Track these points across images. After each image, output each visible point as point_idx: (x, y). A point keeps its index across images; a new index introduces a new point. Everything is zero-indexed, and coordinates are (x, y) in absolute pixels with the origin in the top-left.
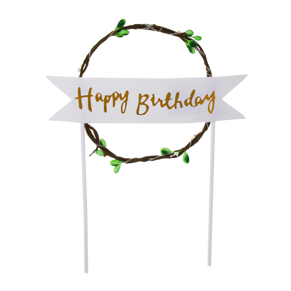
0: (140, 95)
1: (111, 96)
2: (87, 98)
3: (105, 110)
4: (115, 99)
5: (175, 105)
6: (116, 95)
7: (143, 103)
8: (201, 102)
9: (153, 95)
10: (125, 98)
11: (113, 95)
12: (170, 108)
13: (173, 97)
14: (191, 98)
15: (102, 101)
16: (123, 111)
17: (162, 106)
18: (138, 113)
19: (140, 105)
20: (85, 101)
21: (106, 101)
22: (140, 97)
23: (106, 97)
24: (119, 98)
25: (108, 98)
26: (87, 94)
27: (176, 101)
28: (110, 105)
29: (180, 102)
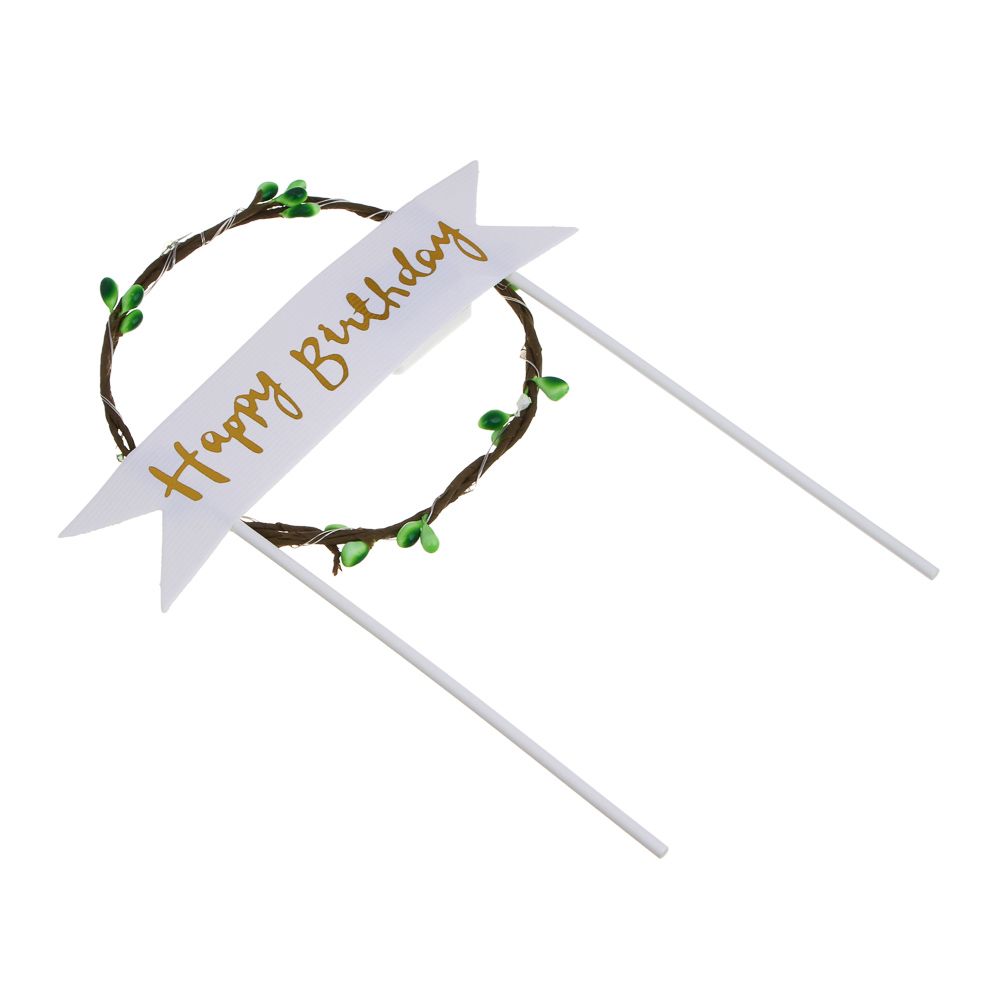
0: (294, 354)
1: (236, 415)
2: (189, 468)
3: (257, 449)
4: (251, 411)
5: (389, 303)
6: (245, 403)
7: (319, 360)
8: (437, 255)
9: (321, 327)
10: (271, 388)
11: (238, 408)
12: (385, 316)
13: (364, 293)
14: (406, 264)
15: (227, 440)
16: (296, 413)
17: (364, 327)
18: (331, 388)
19: (318, 369)
20: (191, 477)
21: (237, 432)
22: (298, 356)
23: (227, 426)
24: (257, 401)
25: (234, 424)
26: (182, 461)
27: (383, 295)
28: (252, 430)
29: (392, 289)
